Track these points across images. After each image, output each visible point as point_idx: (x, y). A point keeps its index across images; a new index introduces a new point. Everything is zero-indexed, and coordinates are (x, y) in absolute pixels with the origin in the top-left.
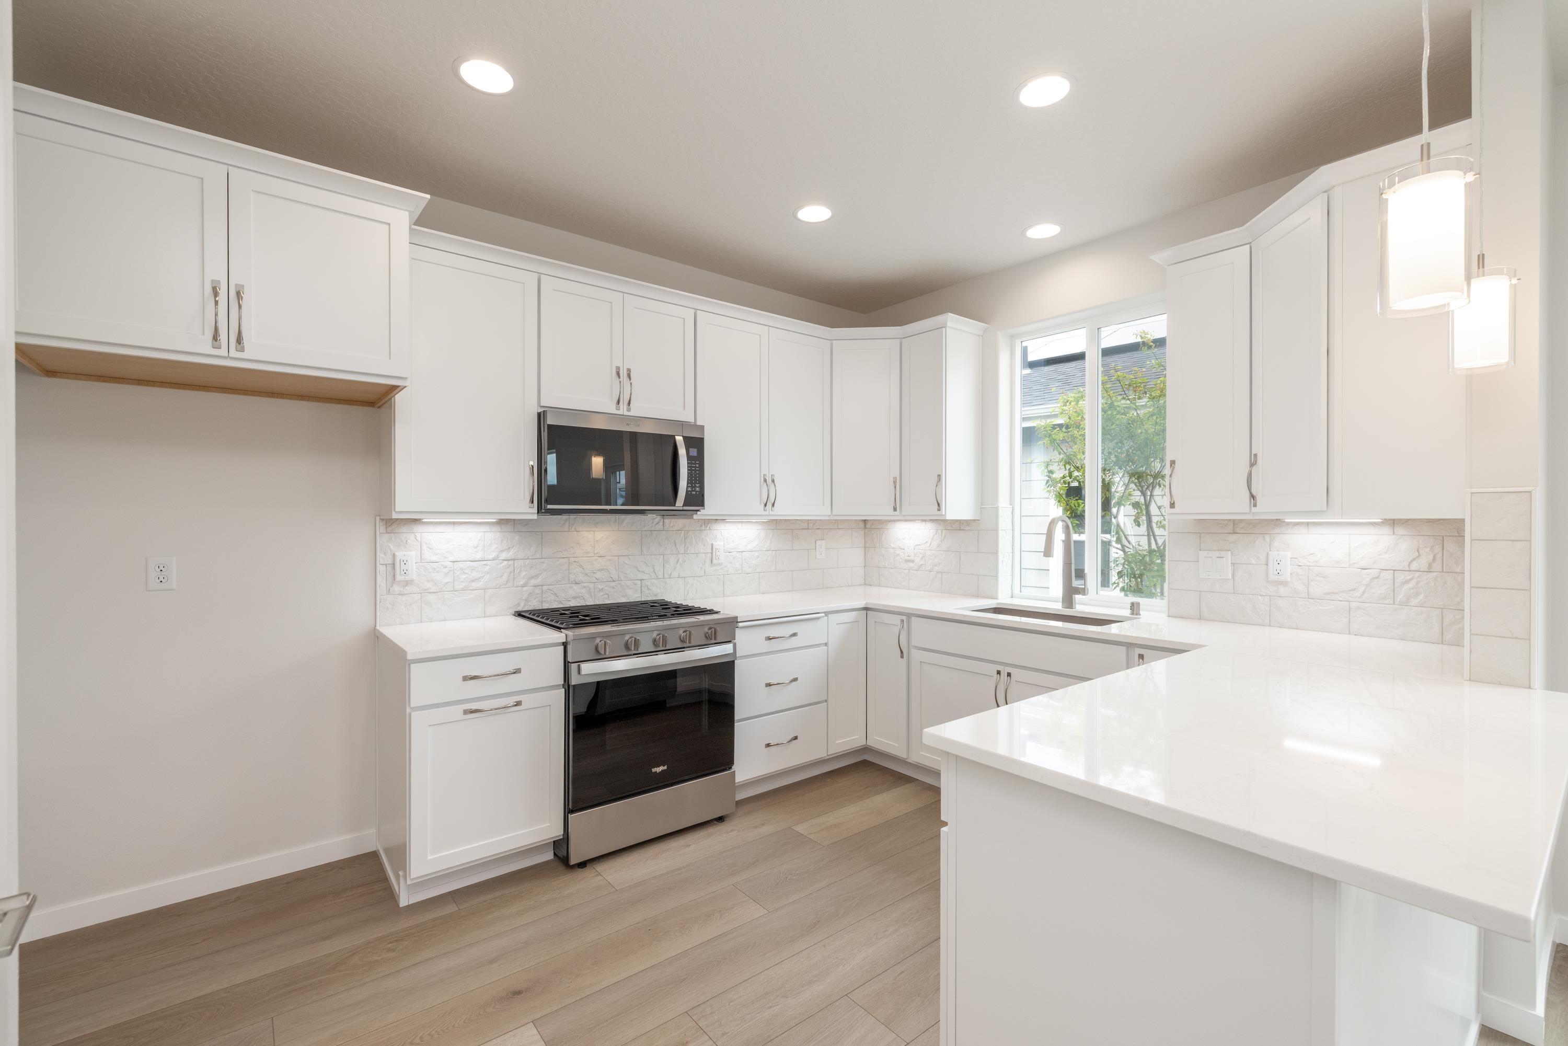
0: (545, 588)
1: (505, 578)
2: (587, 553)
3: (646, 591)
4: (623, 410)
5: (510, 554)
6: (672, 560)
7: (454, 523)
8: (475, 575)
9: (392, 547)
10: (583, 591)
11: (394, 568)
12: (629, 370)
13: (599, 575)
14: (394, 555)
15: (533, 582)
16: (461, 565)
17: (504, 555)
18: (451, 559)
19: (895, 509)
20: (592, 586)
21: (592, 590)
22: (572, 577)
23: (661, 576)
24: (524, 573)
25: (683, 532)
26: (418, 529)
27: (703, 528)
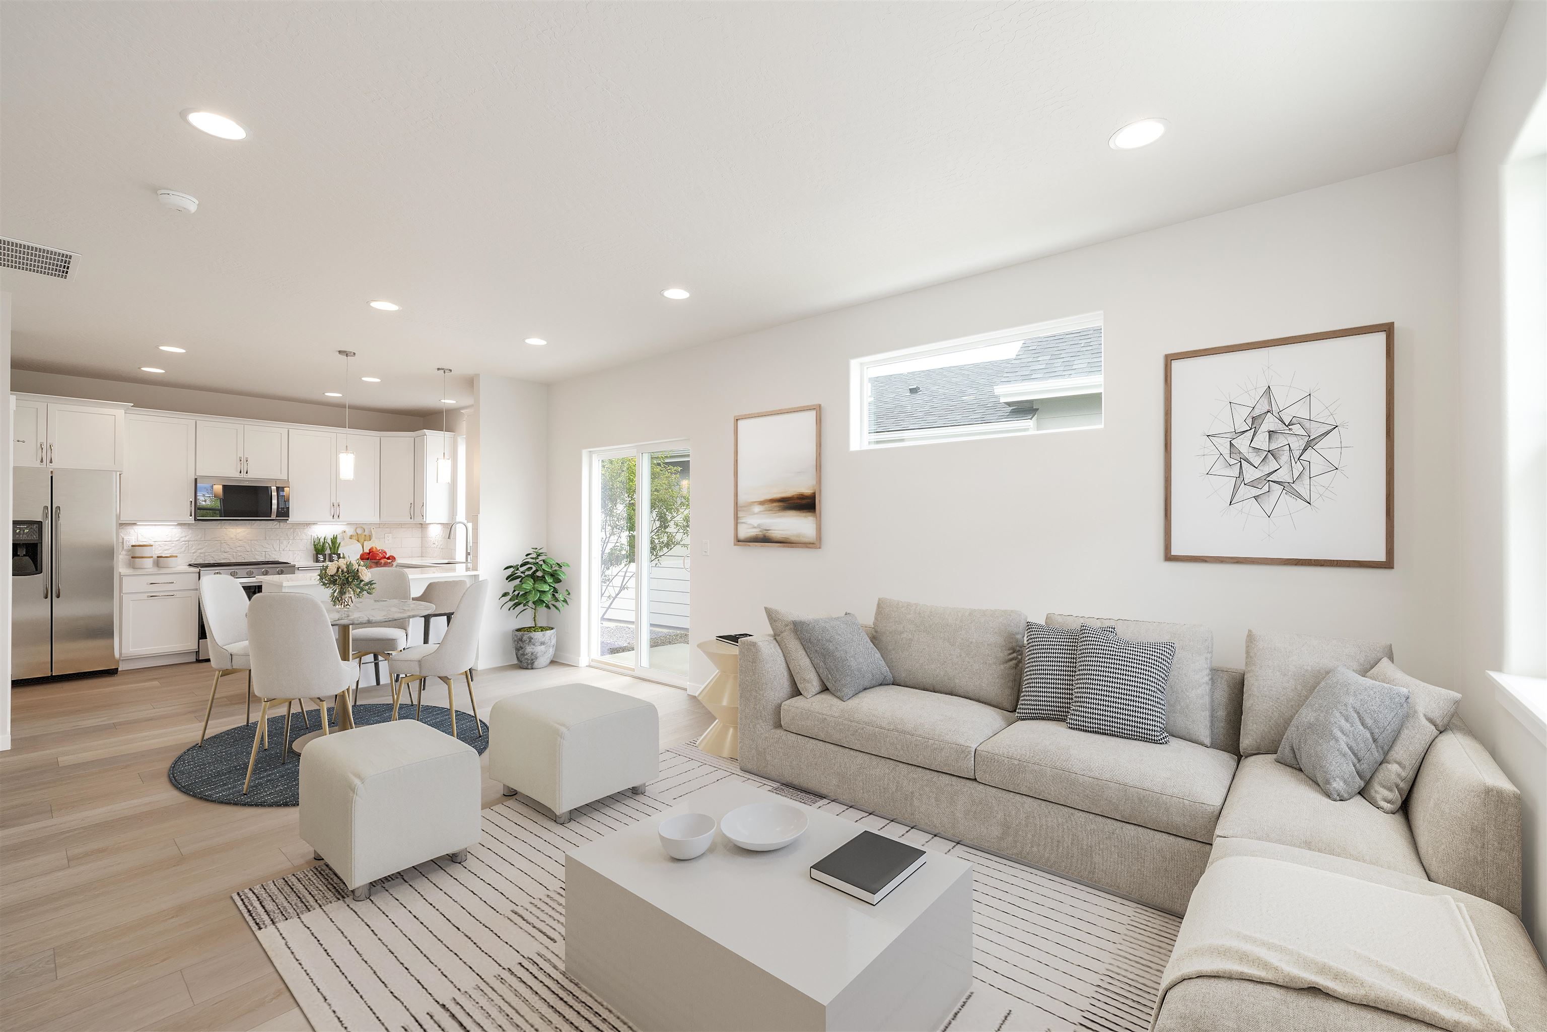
0: (206, 554)
1: (183, 549)
2: (232, 538)
3: (268, 557)
4: (243, 475)
5: (187, 539)
6: (285, 542)
7: (155, 525)
8: (166, 547)
9: (122, 535)
10: (229, 556)
11: (123, 544)
12: (247, 458)
13: (239, 549)
14: (123, 538)
15: (199, 551)
16: (159, 543)
17: (183, 539)
18: (153, 540)
19: (411, 518)
20: (234, 553)
21: (235, 556)
22: (223, 549)
23: (278, 550)
24: (194, 547)
25: (292, 530)
26: (135, 527)
27: (306, 527)
